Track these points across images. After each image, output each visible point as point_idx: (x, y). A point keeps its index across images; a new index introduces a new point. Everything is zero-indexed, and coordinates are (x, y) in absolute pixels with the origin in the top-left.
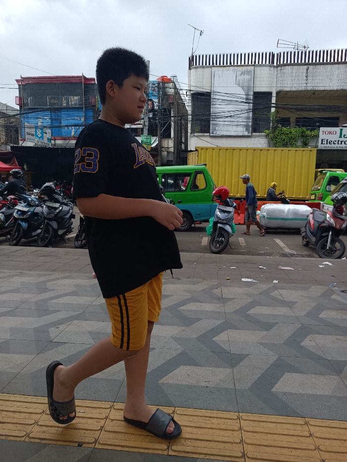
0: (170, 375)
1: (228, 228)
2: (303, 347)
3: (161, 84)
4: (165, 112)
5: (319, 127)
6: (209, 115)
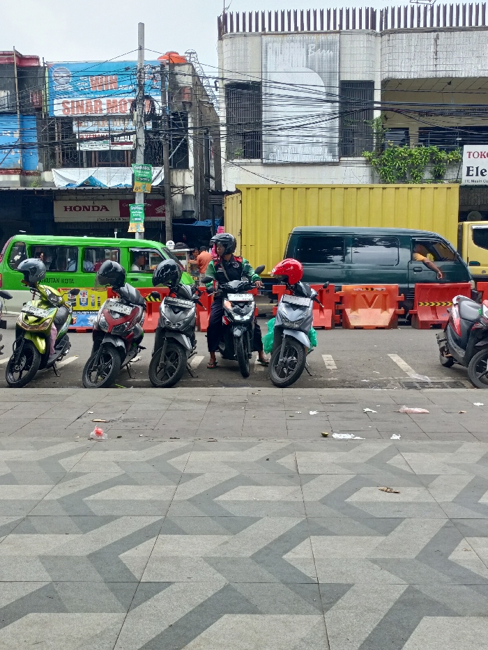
0: (203, 635)
1: (302, 337)
2: (453, 564)
3: (167, 68)
4: (177, 121)
5: (462, 144)
6: (259, 124)
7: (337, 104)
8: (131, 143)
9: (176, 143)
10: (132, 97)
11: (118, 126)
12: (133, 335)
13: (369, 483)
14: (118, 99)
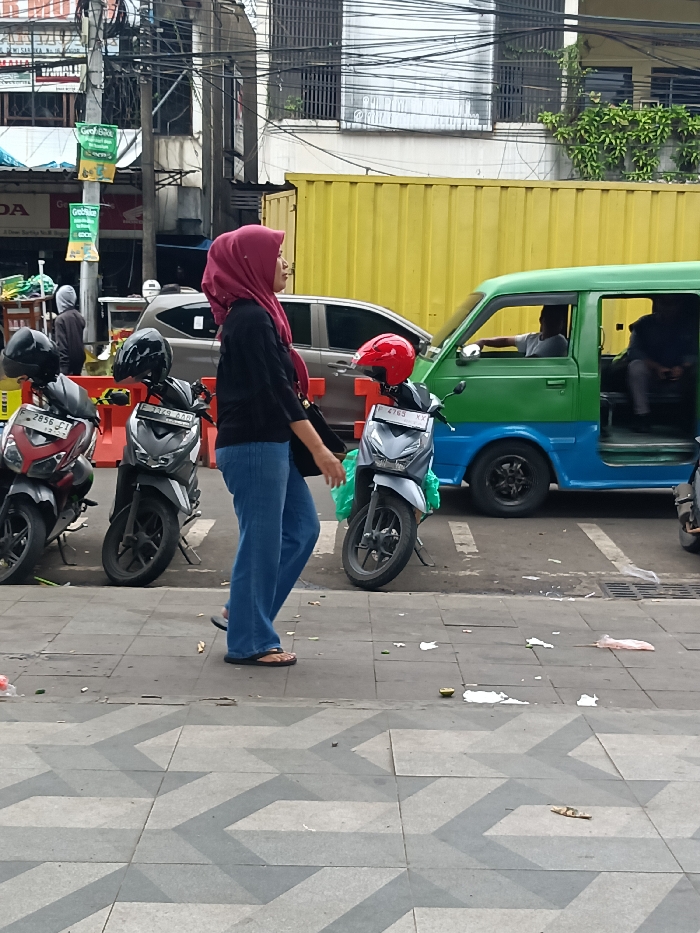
1: (410, 490)
4: (171, 38)
6: (337, 51)
7: (492, 17)
9: (167, 84)
11: (51, 45)
12: (72, 479)
13: (533, 797)
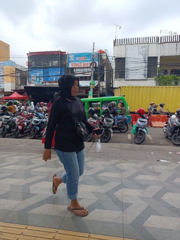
7: (147, 63)
8: (90, 74)
10: (91, 62)
11: (86, 70)
14: (86, 63)
